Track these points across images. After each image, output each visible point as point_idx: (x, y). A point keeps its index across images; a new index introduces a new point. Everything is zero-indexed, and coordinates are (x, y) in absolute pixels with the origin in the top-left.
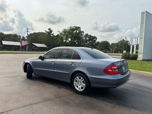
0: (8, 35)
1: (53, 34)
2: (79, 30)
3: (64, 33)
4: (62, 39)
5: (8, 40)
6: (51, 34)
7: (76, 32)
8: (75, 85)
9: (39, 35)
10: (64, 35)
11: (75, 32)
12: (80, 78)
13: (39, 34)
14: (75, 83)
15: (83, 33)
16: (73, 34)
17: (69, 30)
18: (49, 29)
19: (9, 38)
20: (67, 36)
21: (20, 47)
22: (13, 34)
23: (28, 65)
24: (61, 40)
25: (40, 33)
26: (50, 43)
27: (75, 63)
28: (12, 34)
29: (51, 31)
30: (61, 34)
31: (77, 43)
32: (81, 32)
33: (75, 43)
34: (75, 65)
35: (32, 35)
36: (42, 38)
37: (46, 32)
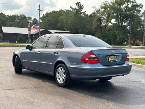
0: (11, 16)
1: (84, 13)
2: (132, 2)
3: (103, 10)
4: (100, 20)
5: (11, 26)
6: (81, 13)
7: (127, 7)
8: (57, 77)
9: (61, 15)
10: (103, 13)
11: (125, 7)
12: (61, 69)
13: (61, 12)
14: (57, 75)
15: (141, 8)
16: (120, 10)
17: (113, 3)
18: (78, 4)
19: (13, 21)
20: (109, 15)
21: (28, 36)
22: (19, 15)
23: (16, 57)
24: (97, 22)
25: (63, 11)
26: (78, 29)
27: (57, 52)
28: (17, 15)
29: (81, 8)
30: (98, 11)
31: (128, 27)
32: (137, 6)
33: (126, 26)
34: (57, 54)
35: (48, 16)
36: (65, 20)
37: (72, 9)
